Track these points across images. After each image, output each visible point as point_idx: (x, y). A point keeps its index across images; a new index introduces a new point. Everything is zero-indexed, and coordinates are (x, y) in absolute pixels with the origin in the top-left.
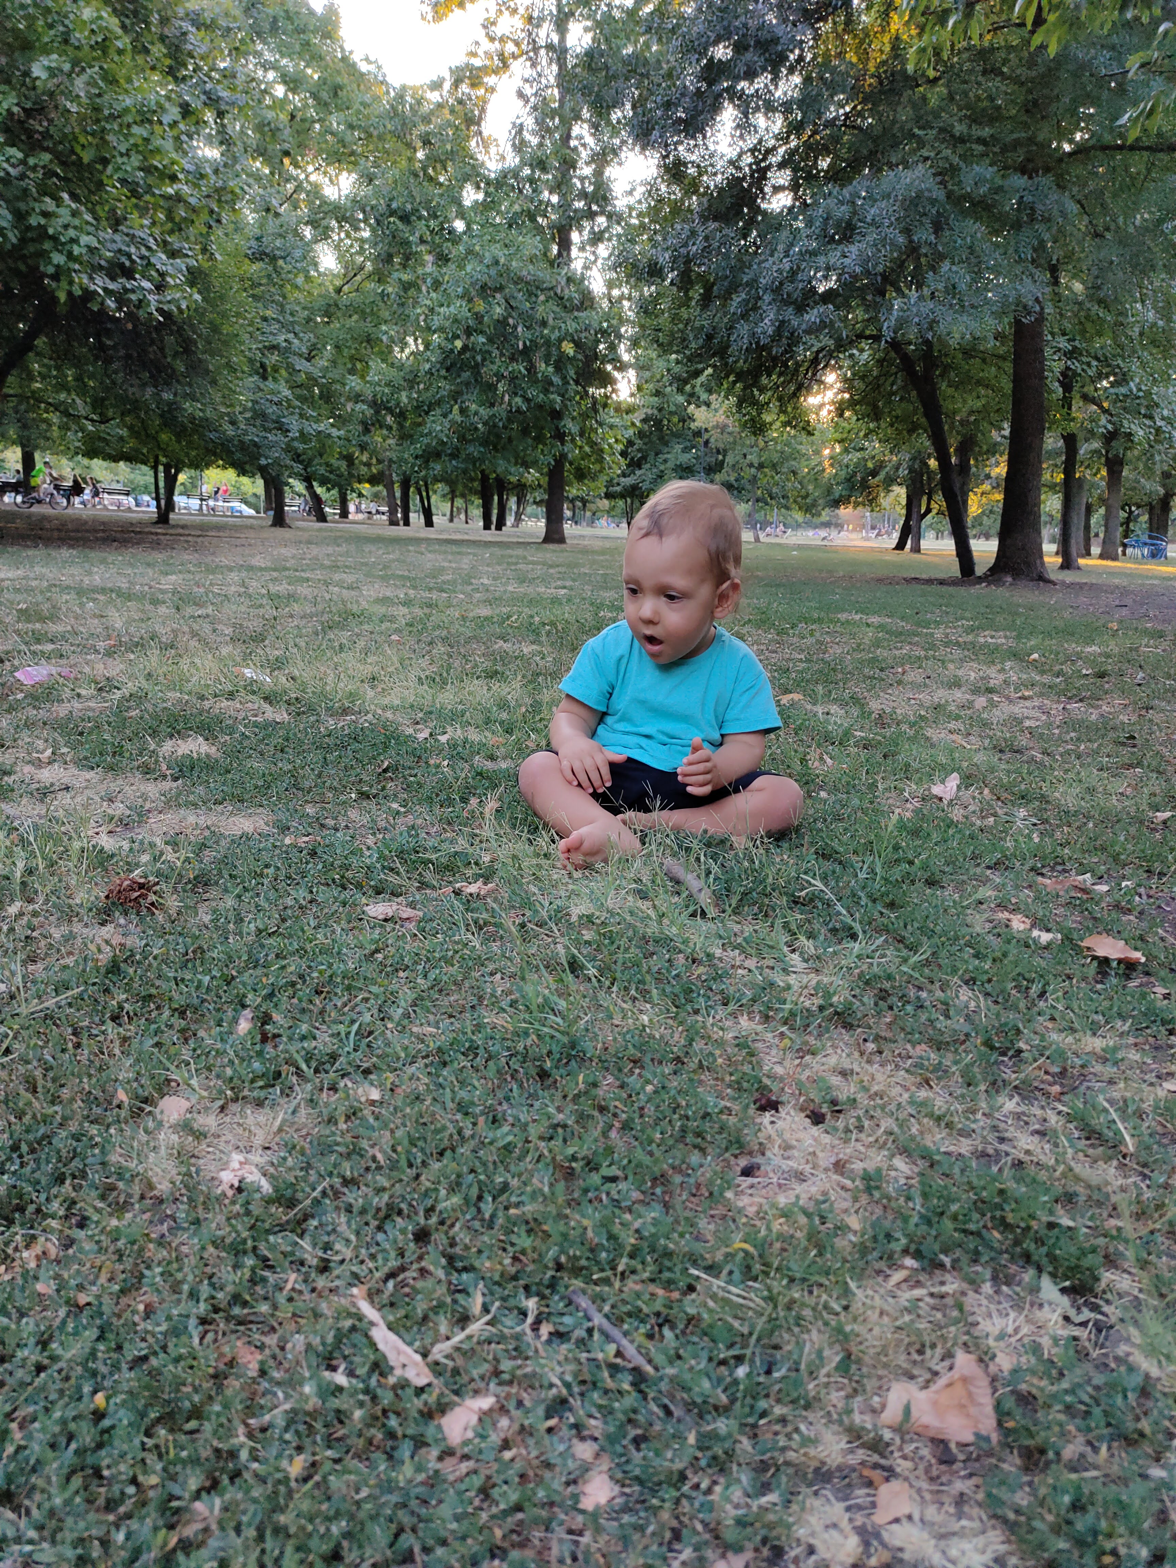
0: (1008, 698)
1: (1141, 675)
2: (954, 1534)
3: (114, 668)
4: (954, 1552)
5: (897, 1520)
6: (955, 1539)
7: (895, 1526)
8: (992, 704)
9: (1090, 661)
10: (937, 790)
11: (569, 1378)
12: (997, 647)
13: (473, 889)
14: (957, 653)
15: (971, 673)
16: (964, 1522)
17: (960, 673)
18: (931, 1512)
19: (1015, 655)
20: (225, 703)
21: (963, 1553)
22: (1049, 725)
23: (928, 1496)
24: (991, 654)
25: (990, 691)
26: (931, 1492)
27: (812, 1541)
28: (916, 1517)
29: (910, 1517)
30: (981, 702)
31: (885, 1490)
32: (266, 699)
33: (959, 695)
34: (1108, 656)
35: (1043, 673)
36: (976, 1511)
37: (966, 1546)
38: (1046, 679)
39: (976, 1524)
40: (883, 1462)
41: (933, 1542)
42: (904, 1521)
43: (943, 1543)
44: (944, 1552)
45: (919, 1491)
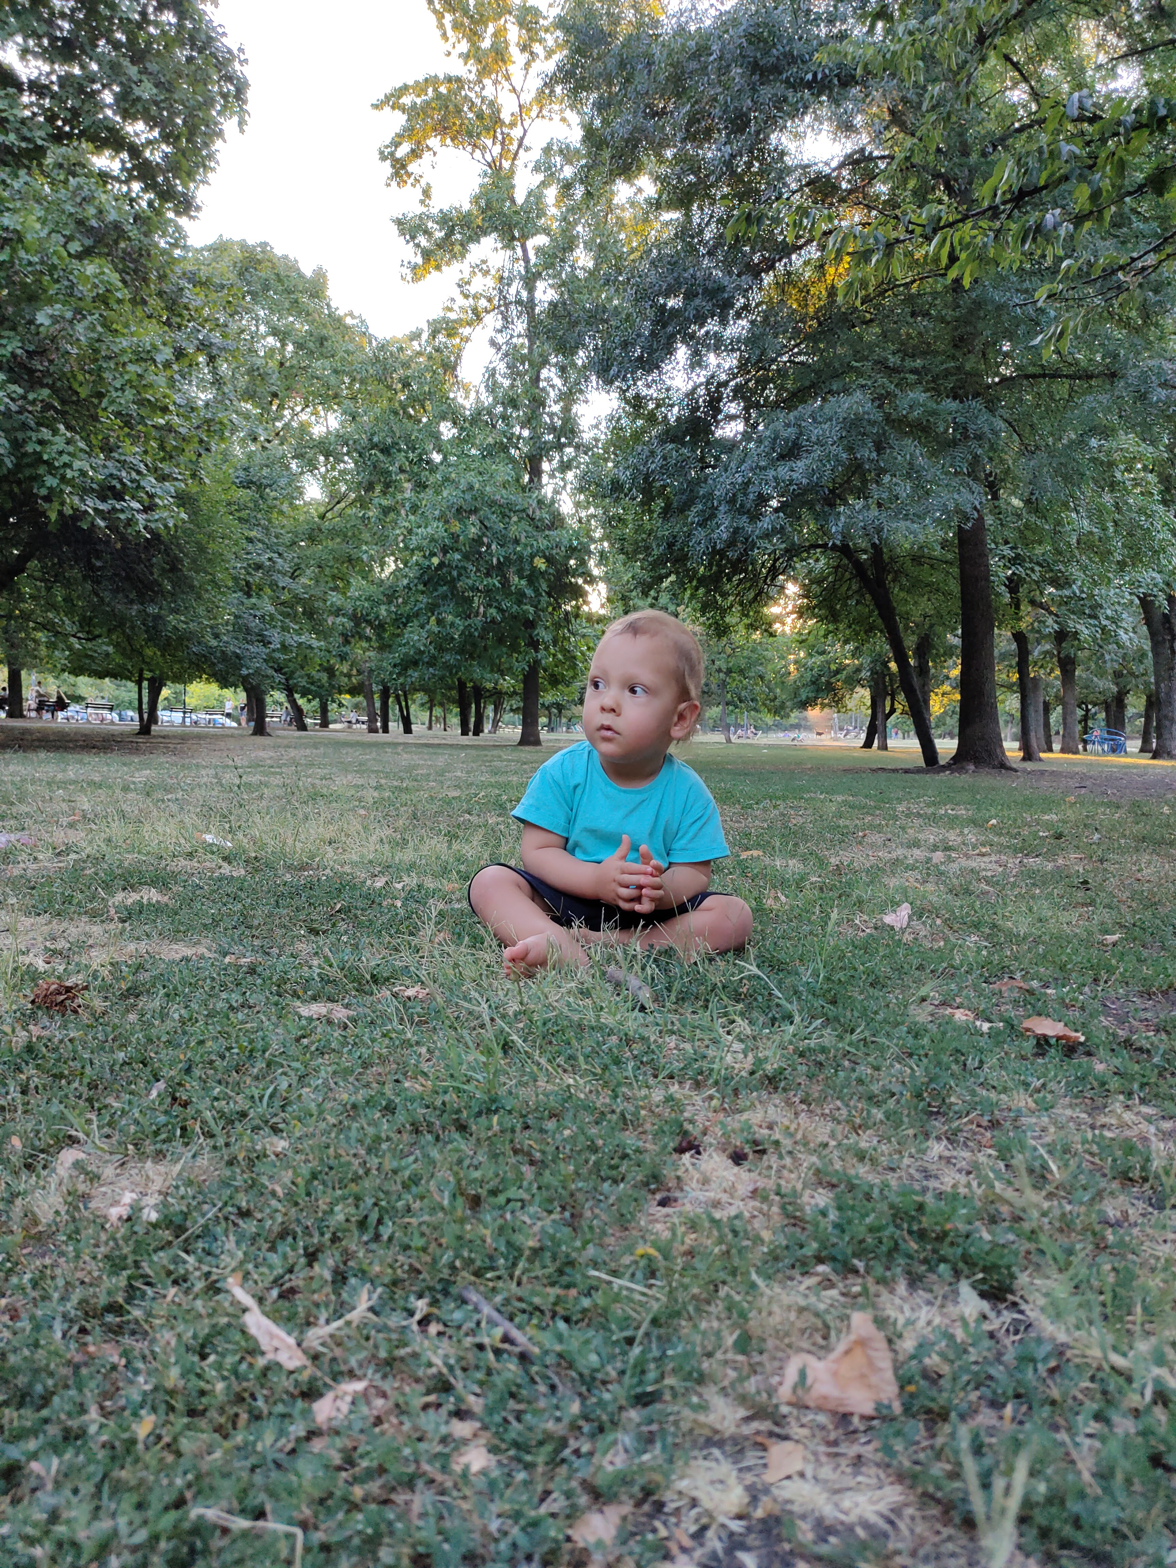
0: (966, 855)
1: (1097, 836)
2: (849, 1489)
3: (77, 837)
4: (846, 1504)
5: (789, 1477)
6: (849, 1494)
7: (786, 1483)
8: (950, 860)
9: (1048, 825)
10: (888, 919)
11: (452, 1361)
12: (956, 817)
13: (410, 992)
14: (917, 822)
15: (931, 836)
16: (860, 1478)
17: (920, 836)
18: (826, 1472)
19: (973, 822)
20: (183, 862)
21: (857, 1505)
22: (1005, 875)
23: (824, 1459)
24: (952, 822)
25: (947, 849)
26: (829, 1455)
27: (695, 1493)
28: (809, 1473)
29: (802, 1475)
30: (938, 856)
31: (777, 1450)
32: (225, 859)
33: (916, 852)
34: (1064, 822)
35: (1000, 835)
36: (873, 1471)
37: (862, 1499)
38: (1004, 840)
39: (874, 1481)
40: (777, 1430)
41: (825, 1495)
42: (796, 1478)
43: (836, 1497)
44: (836, 1505)
45: (815, 1454)
